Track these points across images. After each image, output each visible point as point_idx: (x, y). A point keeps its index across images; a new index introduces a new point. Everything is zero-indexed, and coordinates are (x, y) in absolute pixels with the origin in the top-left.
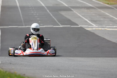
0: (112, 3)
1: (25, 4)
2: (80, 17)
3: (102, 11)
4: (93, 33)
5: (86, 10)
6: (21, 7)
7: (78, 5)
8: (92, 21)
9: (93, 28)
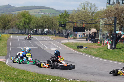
0: (55, 39)
1: (21, 38)
2: (41, 44)
3: (51, 42)
4: (46, 51)
5: (44, 41)
6: (19, 39)
7: (41, 39)
8: (46, 46)
9: (46, 49)
